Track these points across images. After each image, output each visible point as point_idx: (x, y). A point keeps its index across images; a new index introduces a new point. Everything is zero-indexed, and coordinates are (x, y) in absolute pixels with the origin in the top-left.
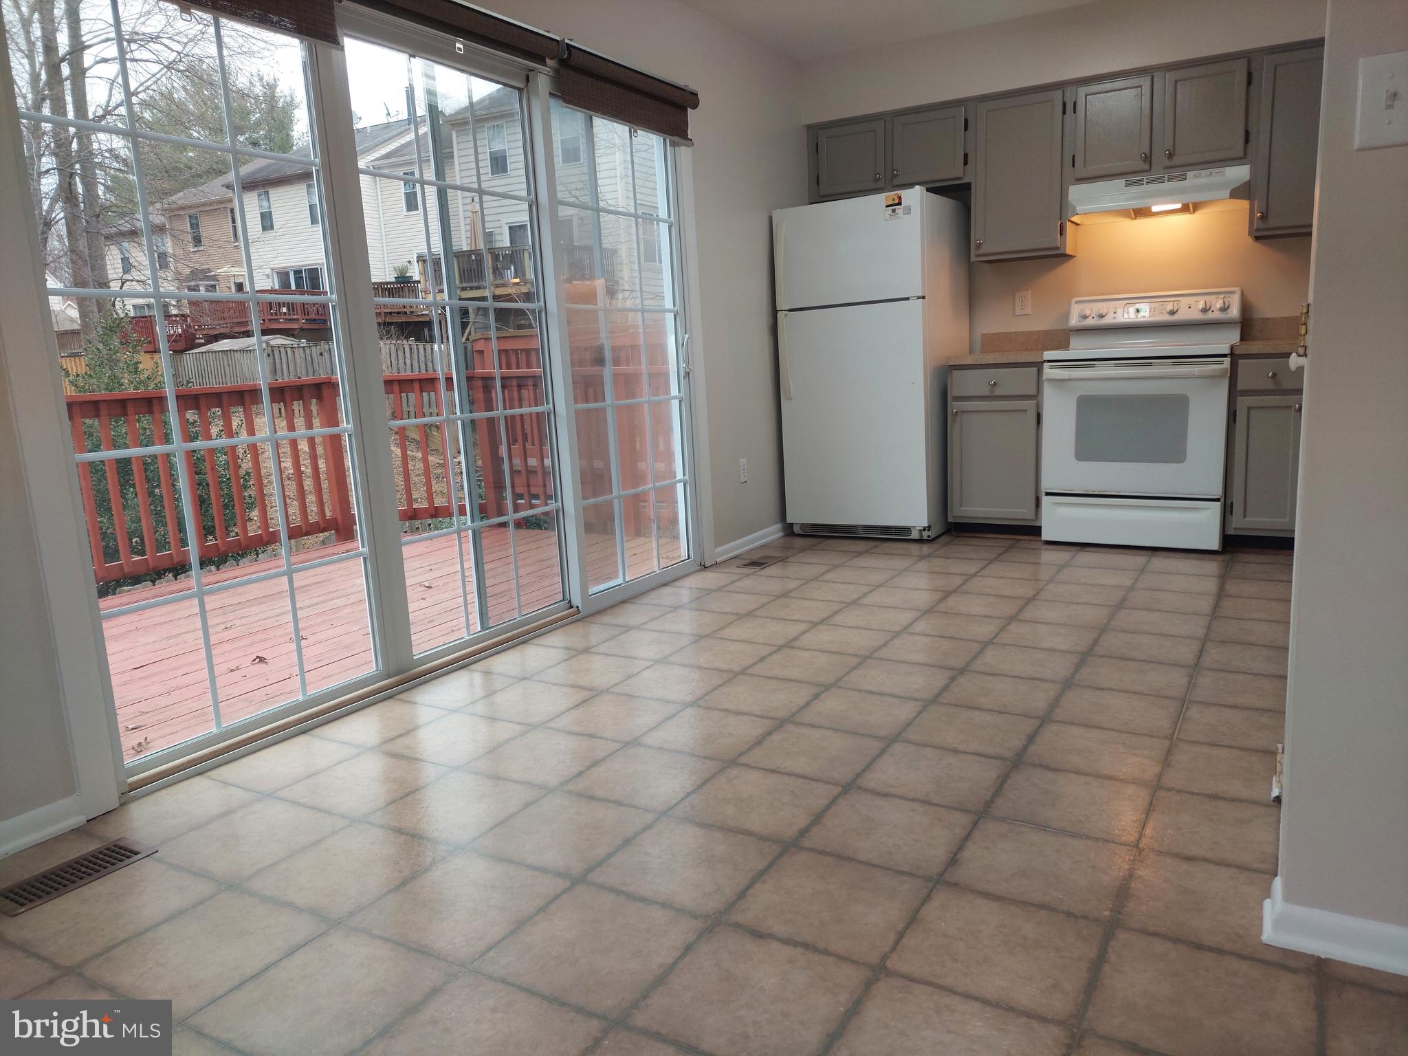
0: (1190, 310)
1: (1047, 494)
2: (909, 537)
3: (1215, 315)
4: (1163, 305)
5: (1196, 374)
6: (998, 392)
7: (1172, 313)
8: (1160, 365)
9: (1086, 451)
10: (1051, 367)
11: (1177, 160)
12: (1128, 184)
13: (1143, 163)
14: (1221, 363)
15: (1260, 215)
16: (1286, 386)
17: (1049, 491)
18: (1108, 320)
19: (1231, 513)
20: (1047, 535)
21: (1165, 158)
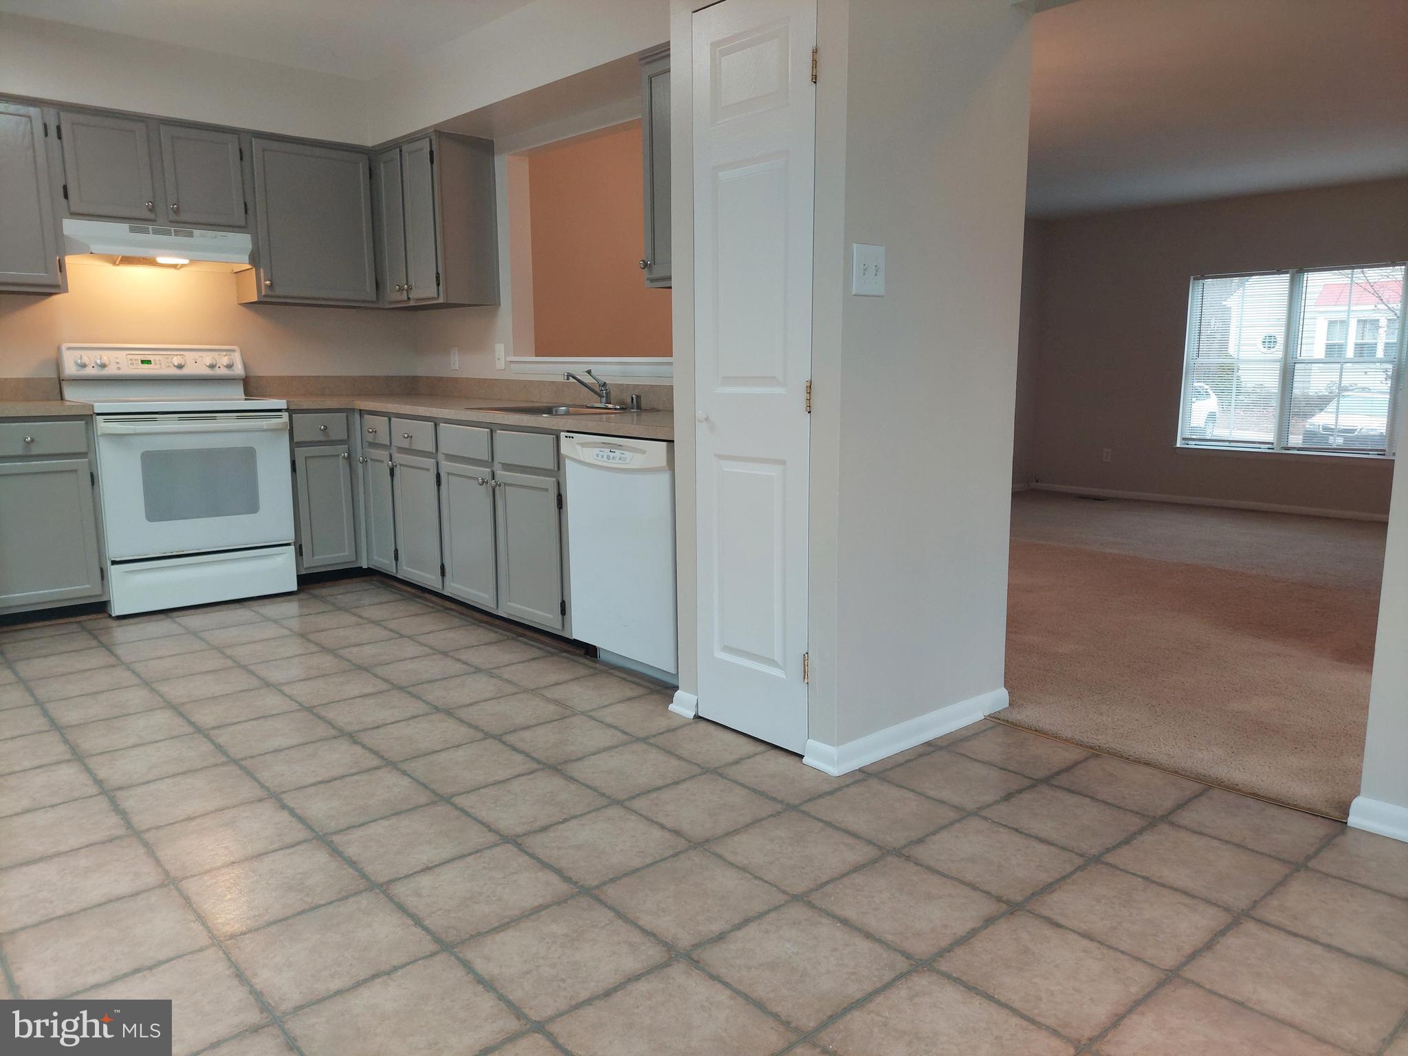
0: (197, 365)
1: (114, 563)
3: (223, 372)
4: (167, 358)
5: (265, 427)
6: (36, 451)
7: (180, 367)
8: (224, 418)
9: (157, 511)
10: (106, 421)
11: (184, 217)
12: (132, 230)
13: (148, 212)
14: (280, 417)
15: (268, 282)
16: (333, 437)
17: (117, 559)
18: (111, 371)
19: (301, 554)
20: (117, 609)
21: (171, 212)
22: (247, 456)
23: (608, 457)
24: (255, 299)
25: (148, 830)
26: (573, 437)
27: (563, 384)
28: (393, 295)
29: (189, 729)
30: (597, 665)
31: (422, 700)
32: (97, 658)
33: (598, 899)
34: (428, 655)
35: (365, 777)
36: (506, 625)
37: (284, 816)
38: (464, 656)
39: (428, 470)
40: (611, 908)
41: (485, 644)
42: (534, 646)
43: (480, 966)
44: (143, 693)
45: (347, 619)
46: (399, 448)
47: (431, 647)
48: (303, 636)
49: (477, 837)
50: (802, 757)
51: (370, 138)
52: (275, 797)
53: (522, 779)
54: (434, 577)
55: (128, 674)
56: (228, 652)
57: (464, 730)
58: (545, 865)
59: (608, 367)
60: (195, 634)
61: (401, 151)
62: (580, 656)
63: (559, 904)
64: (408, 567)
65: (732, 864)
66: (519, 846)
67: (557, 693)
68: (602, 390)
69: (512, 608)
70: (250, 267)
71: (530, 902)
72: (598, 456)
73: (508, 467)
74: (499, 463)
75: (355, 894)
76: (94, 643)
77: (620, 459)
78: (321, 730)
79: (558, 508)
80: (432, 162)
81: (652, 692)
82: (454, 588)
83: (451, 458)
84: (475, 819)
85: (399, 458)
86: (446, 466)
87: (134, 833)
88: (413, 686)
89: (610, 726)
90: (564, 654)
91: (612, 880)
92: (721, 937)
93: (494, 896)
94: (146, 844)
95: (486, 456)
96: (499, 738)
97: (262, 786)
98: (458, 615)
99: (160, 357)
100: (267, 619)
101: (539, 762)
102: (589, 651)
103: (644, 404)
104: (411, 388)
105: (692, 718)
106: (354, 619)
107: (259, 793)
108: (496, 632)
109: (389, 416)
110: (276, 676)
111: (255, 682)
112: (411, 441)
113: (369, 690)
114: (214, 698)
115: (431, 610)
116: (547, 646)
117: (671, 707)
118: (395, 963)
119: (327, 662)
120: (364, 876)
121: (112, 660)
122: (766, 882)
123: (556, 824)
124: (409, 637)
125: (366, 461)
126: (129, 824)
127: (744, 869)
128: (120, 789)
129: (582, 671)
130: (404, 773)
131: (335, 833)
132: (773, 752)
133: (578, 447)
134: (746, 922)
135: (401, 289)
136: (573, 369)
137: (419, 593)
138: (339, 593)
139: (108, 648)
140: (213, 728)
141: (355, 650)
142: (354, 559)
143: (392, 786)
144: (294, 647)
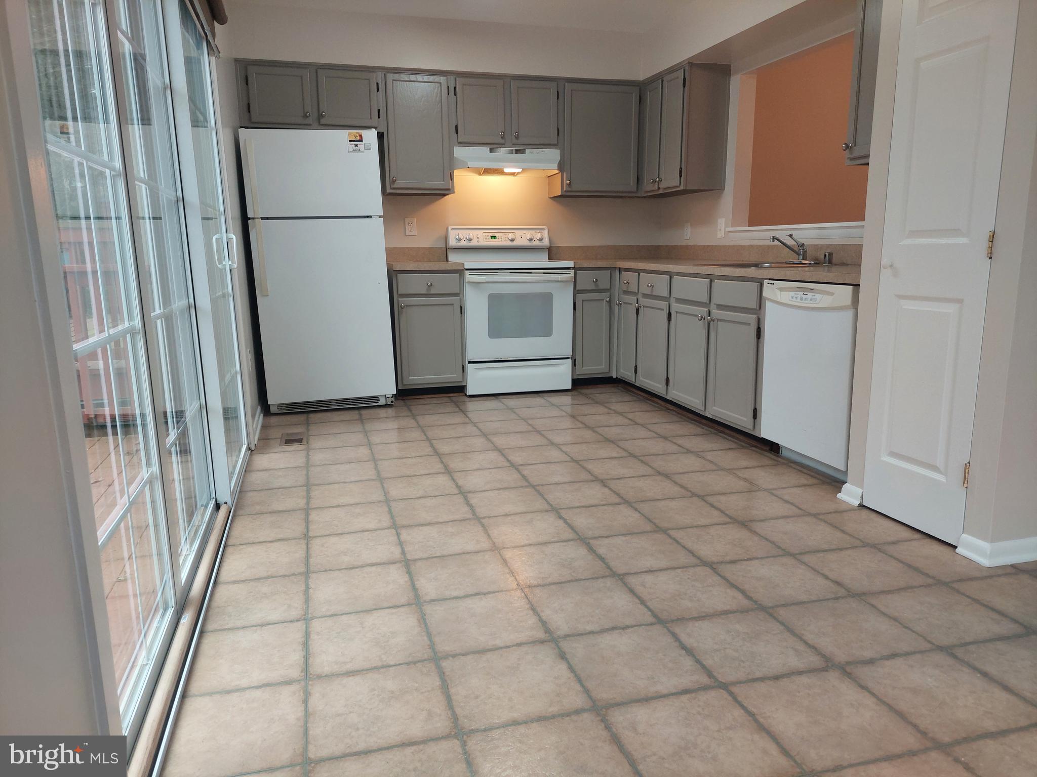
0: (522, 239)
1: (470, 362)
2: (377, 404)
3: (536, 243)
4: (506, 235)
5: (559, 279)
6: (433, 291)
7: (512, 240)
8: (536, 273)
9: (495, 331)
10: (470, 274)
11: (521, 140)
12: (492, 151)
13: (501, 139)
14: (569, 273)
15: (568, 182)
16: (601, 287)
17: (472, 360)
18: (474, 243)
19: (575, 366)
20: (470, 391)
21: (513, 137)
22: (547, 299)
23: (801, 299)
24: (559, 193)
25: (484, 518)
26: (773, 284)
27: (769, 246)
28: (648, 187)
29: (507, 464)
30: (780, 459)
31: (649, 466)
32: (458, 418)
33: (771, 615)
34: (655, 438)
35: (611, 508)
36: (710, 424)
37: (560, 523)
38: (680, 441)
39: (663, 310)
40: (782, 623)
41: (694, 435)
42: (730, 440)
43: (683, 637)
44: (482, 440)
45: (601, 409)
46: (644, 294)
47: (656, 433)
48: (573, 417)
49: (683, 558)
50: (956, 547)
51: (642, 75)
52: (555, 510)
53: (717, 527)
54: (660, 386)
55: (475, 428)
56: (530, 422)
57: (677, 489)
58: (733, 586)
59: (807, 232)
60: (512, 410)
61: (663, 81)
62: (765, 451)
63: (742, 612)
64: (643, 378)
65: (885, 614)
66: (714, 569)
67: (747, 474)
68: (800, 250)
69: (715, 411)
70: (557, 172)
71: (720, 607)
72: (792, 297)
73: (720, 307)
74: (715, 304)
75: (603, 577)
76: (457, 409)
77: (811, 300)
78: (584, 476)
79: (757, 338)
80: (684, 86)
81: (824, 483)
82: (675, 394)
83: (679, 301)
84: (684, 547)
85: (644, 301)
86: (675, 307)
87: (477, 518)
88: (644, 456)
89: (787, 502)
90: (754, 448)
91: (783, 605)
92: (871, 662)
93: (695, 598)
94: (483, 526)
95: (705, 299)
96: (702, 497)
97: (548, 503)
98: (676, 414)
99: (502, 234)
100: (553, 405)
101: (730, 518)
102: (773, 448)
103: (834, 260)
104: (655, 253)
105: (857, 505)
106: (606, 410)
107: (546, 507)
108: (703, 428)
109: (638, 271)
110: (558, 439)
111: (545, 442)
112: (652, 289)
113: (614, 454)
114: (521, 448)
115: (657, 409)
116: (741, 441)
117: (839, 495)
118: (627, 623)
119: (588, 434)
120: (609, 567)
121: (467, 420)
122: (914, 632)
123: (742, 560)
124: (642, 425)
125: (621, 304)
126: (474, 513)
127: (895, 619)
128: (470, 492)
129: (767, 462)
130: (636, 510)
131: (591, 538)
132: (928, 541)
133: (778, 292)
134: (893, 656)
135: (654, 182)
136: (776, 234)
137: (649, 397)
138: (599, 393)
139: (464, 413)
140: (522, 465)
141: (607, 429)
142: (608, 371)
143: (627, 517)
144: (567, 423)
